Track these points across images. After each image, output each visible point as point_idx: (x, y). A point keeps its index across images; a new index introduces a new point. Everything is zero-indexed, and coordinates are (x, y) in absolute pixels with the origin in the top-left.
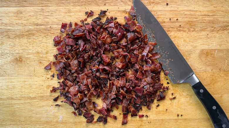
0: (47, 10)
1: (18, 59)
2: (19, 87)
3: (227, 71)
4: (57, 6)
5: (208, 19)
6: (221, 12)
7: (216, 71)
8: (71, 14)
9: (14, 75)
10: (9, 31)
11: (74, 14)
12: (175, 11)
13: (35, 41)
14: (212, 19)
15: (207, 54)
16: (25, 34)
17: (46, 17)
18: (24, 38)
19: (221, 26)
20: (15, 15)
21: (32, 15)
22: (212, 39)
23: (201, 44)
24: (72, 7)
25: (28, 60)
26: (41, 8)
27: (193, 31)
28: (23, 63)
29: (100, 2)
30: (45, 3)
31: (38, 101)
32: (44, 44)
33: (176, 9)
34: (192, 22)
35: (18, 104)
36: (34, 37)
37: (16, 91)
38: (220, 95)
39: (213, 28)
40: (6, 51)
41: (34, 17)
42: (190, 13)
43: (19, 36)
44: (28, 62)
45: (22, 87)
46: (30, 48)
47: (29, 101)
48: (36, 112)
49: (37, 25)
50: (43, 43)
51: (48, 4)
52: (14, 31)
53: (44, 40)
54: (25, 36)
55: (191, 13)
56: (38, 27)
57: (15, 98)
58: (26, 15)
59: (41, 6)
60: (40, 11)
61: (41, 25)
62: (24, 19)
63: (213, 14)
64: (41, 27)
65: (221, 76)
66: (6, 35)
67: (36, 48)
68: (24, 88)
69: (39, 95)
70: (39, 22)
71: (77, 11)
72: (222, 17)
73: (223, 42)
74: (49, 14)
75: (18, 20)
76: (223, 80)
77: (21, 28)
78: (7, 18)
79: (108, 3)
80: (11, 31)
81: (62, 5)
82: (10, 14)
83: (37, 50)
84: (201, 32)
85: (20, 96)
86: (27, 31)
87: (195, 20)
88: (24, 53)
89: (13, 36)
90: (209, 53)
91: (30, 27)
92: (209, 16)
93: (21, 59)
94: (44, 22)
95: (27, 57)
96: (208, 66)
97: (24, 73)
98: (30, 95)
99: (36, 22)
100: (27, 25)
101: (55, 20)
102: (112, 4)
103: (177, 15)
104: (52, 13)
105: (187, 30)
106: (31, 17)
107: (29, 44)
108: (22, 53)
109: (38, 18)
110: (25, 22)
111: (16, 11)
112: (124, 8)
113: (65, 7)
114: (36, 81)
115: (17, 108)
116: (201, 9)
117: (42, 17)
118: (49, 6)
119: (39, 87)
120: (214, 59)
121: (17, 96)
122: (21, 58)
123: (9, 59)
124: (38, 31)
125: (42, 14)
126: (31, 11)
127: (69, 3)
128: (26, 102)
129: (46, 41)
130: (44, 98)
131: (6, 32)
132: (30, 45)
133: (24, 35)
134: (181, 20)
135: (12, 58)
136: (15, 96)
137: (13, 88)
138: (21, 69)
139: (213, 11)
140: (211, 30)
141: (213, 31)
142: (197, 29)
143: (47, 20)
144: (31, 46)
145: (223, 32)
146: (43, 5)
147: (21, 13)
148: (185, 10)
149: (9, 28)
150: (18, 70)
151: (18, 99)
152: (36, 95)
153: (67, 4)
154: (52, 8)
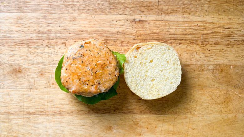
0: (50, 17)
1: (18, 69)
2: (17, 101)
3: (242, 88)
4: (62, 13)
5: (223, 32)
6: (237, 25)
7: (230, 88)
8: (76, 22)
9: (12, 87)
10: (8, 39)
11: (79, 22)
12: (188, 22)
13: (36, 50)
14: (228, 32)
15: (221, 70)
16: (26, 42)
17: (48, 25)
18: (25, 47)
19: (237, 40)
20: (15, 21)
21: (33, 22)
22: (227, 54)
23: (215, 59)
24: (77, 15)
25: (28, 71)
26: (44, 15)
27: (206, 45)
28: (23, 74)
29: (107, 10)
30: (49, 10)
31: (37, 117)
32: (46, 54)
33: (189, 20)
34: (206, 35)
35: (15, 118)
36: (35, 46)
37: (14, 105)
38: (234, 115)
39: (228, 42)
40: (4, 61)
41: (36, 25)
42: (204, 25)
43: (19, 45)
44: (28, 74)
45: (21, 100)
46: (31, 58)
47: (28, 116)
48: (36, 128)
49: (39, 33)
50: (44, 53)
51: (51, 10)
52: (13, 39)
53: (46, 50)
54: (26, 45)
55: (206, 25)
56: (40, 35)
57: (12, 113)
58: (27, 22)
59: (44, 13)
60: (42, 17)
61: (43, 33)
62: (25, 26)
63: (229, 26)
64: (43, 35)
65: (235, 94)
66: (5, 43)
67: (37, 58)
68: (23, 102)
69: (39, 110)
70: (41, 30)
71: (82, 20)
72: (238, 30)
73: (239, 57)
74: (52, 22)
75: (19, 27)
76: (237, 98)
77: (21, 36)
78: (7, 25)
79: (116, 12)
80: (10, 39)
81: (66, 12)
82: (10, 20)
83: (37, 60)
84: (215, 45)
85: (18, 110)
86: (27, 40)
87: (209, 32)
88: (24, 64)
89: (13, 45)
90: (224, 69)
91: (31, 35)
92: (224, 28)
93: (20, 70)
94: (46, 30)
95: (27, 68)
96: (222, 83)
97: (23, 86)
98: (29, 109)
99: (38, 30)
100: (28, 33)
101: (59, 29)
102: (120, 13)
103: (190, 27)
104: (55, 21)
105: (200, 43)
106: (32, 24)
107: (29, 54)
108: (22, 63)
109: (40, 26)
110: (25, 30)
111: (16, 17)
112: (133, 17)
113: (70, 15)
114: (36, 95)
115: (15, 123)
116: (216, 20)
117: (44, 25)
118: (53, 13)
119: (38, 101)
120: (229, 75)
121: (15, 110)
122: (21, 68)
123: (7, 70)
124: (40, 40)
125: (45, 21)
126: (33, 18)
127: (74, 10)
128: (24, 117)
129: (48, 51)
130: (44, 113)
131: (5, 40)
132: (31, 55)
133: (24, 44)
134: (194, 33)
135: (11, 69)
136: (13, 110)
137: (11, 101)
138: (20, 81)
139: (229, 24)
140: (226, 44)
141: (228, 45)
142: (211, 42)
143: (50, 28)
144: (33, 55)
145: (238, 46)
146: (46, 12)
147: (22, 19)
148: (199, 22)
149: (8, 35)
150: (17, 81)
151: (16, 113)
152: (36, 109)
153: (72, 11)
154: (56, 16)
